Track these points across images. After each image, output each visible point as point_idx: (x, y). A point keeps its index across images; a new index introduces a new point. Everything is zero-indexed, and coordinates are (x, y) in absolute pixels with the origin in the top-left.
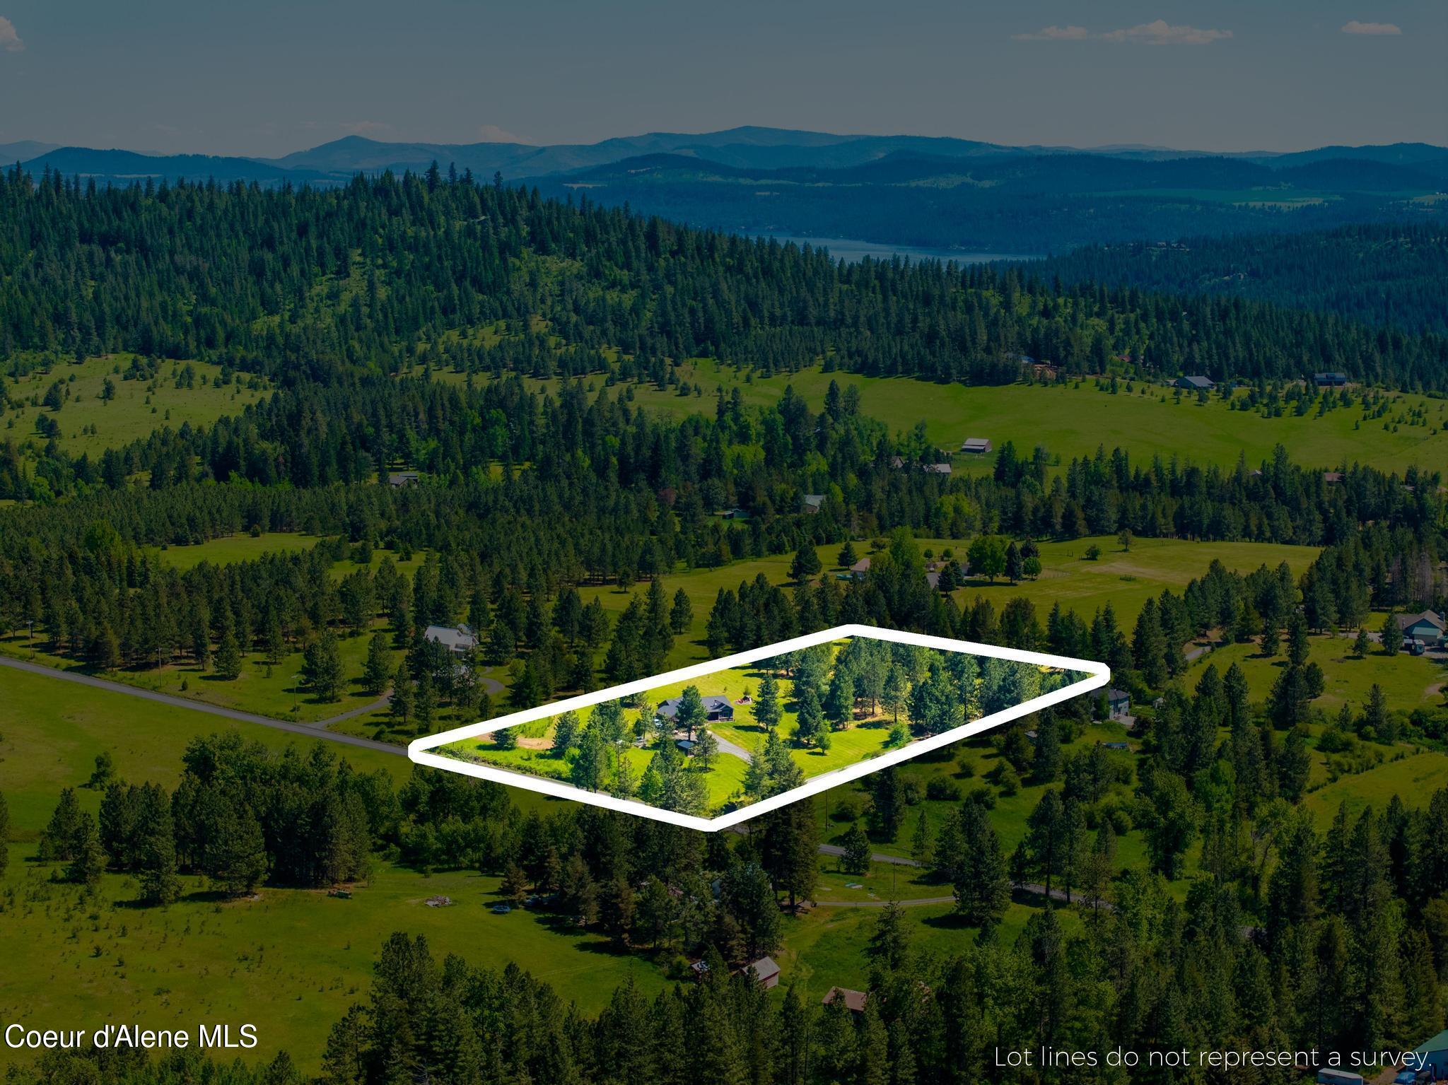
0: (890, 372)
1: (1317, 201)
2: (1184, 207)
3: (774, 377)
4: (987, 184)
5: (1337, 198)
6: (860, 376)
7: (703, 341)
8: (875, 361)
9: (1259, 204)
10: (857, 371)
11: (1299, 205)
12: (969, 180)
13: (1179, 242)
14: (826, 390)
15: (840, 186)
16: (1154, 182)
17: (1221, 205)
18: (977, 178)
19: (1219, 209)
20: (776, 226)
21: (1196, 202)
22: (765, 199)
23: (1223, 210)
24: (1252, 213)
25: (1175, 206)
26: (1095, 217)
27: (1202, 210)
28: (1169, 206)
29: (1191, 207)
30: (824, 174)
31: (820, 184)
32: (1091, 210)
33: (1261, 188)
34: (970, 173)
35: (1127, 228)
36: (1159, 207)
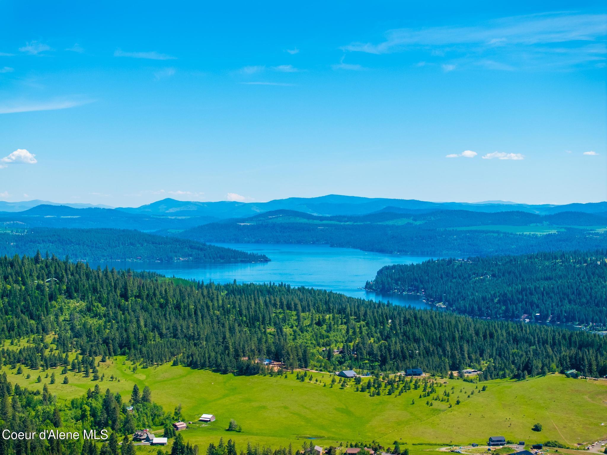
0: (203, 366)
1: (553, 232)
2: (495, 235)
3: (149, 368)
4: (418, 223)
5: (563, 230)
6: (189, 368)
7: (124, 347)
8: (196, 361)
9: (528, 233)
10: (188, 366)
11: (545, 234)
12: (411, 221)
13: (468, 259)
14: (132, 389)
15: (355, 224)
16: (490, 222)
17: (512, 234)
18: (415, 220)
19: (510, 236)
20: (326, 242)
21: (501, 233)
22: (321, 230)
23: (512, 236)
24: (525, 238)
25: (492, 234)
26: (456, 240)
27: (503, 236)
28: (489, 234)
29: (499, 235)
30: (350, 218)
31: (348, 223)
32: (455, 237)
33: (535, 224)
34: (412, 218)
35: (470, 244)
36: (484, 235)
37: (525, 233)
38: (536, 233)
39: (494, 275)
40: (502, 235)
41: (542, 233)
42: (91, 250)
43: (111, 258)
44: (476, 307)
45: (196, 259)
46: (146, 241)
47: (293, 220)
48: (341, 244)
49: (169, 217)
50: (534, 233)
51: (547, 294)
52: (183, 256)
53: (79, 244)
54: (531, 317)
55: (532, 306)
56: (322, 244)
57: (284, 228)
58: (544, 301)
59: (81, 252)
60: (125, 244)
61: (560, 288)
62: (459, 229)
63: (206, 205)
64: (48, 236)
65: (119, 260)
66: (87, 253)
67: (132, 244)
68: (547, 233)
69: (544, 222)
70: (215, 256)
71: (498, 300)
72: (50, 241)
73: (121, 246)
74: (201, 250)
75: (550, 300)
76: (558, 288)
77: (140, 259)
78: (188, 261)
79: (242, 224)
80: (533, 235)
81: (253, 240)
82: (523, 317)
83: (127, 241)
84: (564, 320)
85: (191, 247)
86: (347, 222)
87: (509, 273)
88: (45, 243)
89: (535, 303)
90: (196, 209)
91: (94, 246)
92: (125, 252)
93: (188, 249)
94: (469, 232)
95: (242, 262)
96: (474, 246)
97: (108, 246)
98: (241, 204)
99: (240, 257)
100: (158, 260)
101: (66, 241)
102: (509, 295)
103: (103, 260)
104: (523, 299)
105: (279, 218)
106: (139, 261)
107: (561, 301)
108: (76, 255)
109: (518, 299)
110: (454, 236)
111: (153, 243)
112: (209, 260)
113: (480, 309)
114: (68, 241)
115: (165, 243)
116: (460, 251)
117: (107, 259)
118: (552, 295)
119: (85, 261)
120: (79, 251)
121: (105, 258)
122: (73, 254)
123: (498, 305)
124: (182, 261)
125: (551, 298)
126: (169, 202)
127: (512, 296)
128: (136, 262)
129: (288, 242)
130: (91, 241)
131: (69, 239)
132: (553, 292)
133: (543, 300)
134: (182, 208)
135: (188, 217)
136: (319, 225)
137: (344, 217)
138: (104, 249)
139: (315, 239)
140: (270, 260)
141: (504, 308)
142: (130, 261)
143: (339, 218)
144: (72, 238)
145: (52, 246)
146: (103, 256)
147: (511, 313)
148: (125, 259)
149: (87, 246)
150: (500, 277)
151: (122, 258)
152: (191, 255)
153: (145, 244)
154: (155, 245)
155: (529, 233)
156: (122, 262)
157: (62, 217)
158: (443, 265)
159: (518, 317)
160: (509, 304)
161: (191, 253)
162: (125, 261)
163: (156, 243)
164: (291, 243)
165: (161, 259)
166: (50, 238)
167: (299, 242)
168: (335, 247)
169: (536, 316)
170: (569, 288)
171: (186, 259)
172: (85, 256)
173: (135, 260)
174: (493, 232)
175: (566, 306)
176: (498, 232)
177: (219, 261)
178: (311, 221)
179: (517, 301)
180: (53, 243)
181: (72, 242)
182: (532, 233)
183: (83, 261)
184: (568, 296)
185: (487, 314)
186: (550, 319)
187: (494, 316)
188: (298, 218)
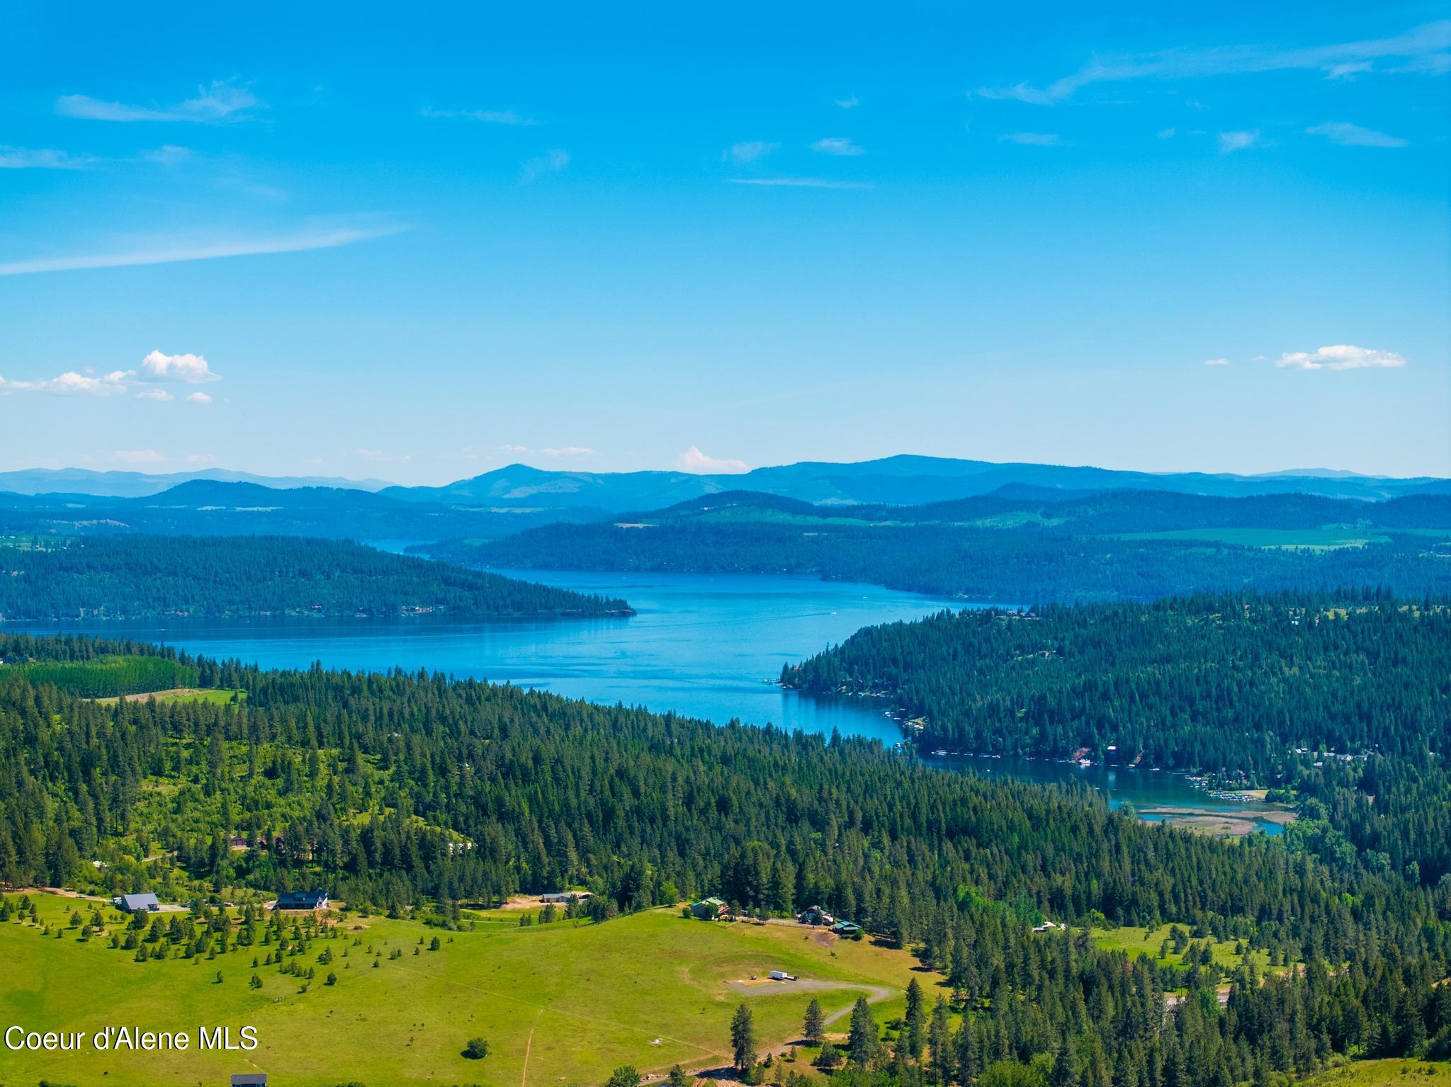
1: (1358, 543)
4: (1055, 522)
5: (1384, 539)
9: (1292, 547)
12: (1037, 518)
15: (905, 525)
16: (1226, 519)
17: (1250, 549)
18: (1048, 516)
19: (1247, 553)
20: (818, 568)
21: (1225, 546)
22: (812, 540)
23: (1251, 554)
24: (1282, 558)
25: (1203, 549)
26: (1110, 563)
27: (1229, 554)
28: (1194, 550)
29: (1218, 551)
30: (895, 513)
31: (887, 523)
32: (1108, 556)
33: (1336, 525)
34: (1041, 511)
35: (1142, 574)
36: (1182, 552)
37: (1284, 547)
38: (1311, 547)
39: (1060, 651)
40: (1225, 552)
41: (1326, 548)
42: (202, 589)
43: (250, 608)
44: (970, 731)
45: (454, 609)
46: (338, 565)
47: (755, 515)
48: (848, 576)
49: (494, 510)
50: (1306, 547)
51: (1143, 696)
52: (424, 603)
53: (175, 574)
54: (1096, 755)
55: (1100, 727)
56: (811, 573)
57: (722, 534)
58: (1133, 715)
59: (176, 593)
60: (287, 573)
61: (1176, 684)
62: (1126, 537)
63: (601, 482)
64: (102, 555)
65: (268, 613)
66: (193, 597)
67: (304, 574)
68: (1337, 547)
69: (1360, 520)
70: (501, 603)
71: (1026, 713)
72: (106, 568)
73: (278, 579)
74: (471, 587)
75: (1148, 713)
76: (1171, 684)
77: (319, 610)
78: (433, 615)
79: (626, 526)
80: (1303, 551)
81: (649, 565)
82: (1077, 754)
83: (293, 567)
84: (1171, 762)
85: (448, 582)
86: (886, 520)
87: (1096, 645)
88: (92, 572)
89: (1109, 721)
90: (576, 490)
91: (212, 578)
92: (283, 592)
93: (439, 585)
94: (1146, 543)
95: (567, 616)
96: (1152, 578)
97: (244, 577)
98: (683, 478)
99: (561, 605)
100: (363, 611)
101: (145, 566)
102: (1051, 701)
103: (230, 613)
104: (1083, 710)
105: (723, 512)
106: (315, 615)
107: (1174, 715)
108: (164, 600)
109: (1072, 710)
110: (1106, 554)
111: (355, 571)
112: (486, 612)
113: (978, 735)
114: (149, 566)
115: (386, 572)
116: (1117, 590)
117: (238, 610)
118: (1153, 699)
119: (186, 614)
120: (173, 591)
121: (234, 607)
122: (159, 599)
123: (1022, 726)
124: (421, 615)
125: (1151, 707)
126: (517, 473)
127: (1060, 703)
128: (308, 616)
129: (728, 569)
130: (204, 567)
131: (151, 563)
132: (1158, 692)
133: (1130, 711)
134: (543, 488)
135: (539, 509)
136: (808, 529)
137: (880, 508)
138: (234, 585)
139: (793, 562)
140: (634, 613)
141: (1034, 731)
142: (294, 613)
143: (867, 512)
144: (159, 560)
145: (111, 577)
146: (231, 603)
147: (1052, 743)
148: (283, 609)
149: (195, 577)
150: (1073, 656)
151: (275, 609)
152: (442, 601)
153: (337, 574)
154: (360, 576)
155: (1294, 547)
156: (274, 616)
157: (239, 509)
158: (967, 625)
159: (1066, 753)
160: (1047, 723)
161: (441, 596)
162: (283, 613)
163: (362, 572)
164: (736, 571)
165: (368, 611)
166: (105, 559)
167: (755, 569)
168: (832, 580)
169: (1107, 753)
170: (1198, 684)
171: (430, 609)
172: (186, 602)
173: (306, 613)
174: (1206, 544)
175: (1183, 728)
176: (1217, 545)
177: (509, 614)
178: (799, 520)
179: (1068, 716)
180: (112, 571)
181: (157, 569)
182: (1301, 547)
183: (180, 614)
184: (1192, 702)
185: (993, 746)
186: (1138, 760)
187: (1011, 753)
188: (769, 512)
